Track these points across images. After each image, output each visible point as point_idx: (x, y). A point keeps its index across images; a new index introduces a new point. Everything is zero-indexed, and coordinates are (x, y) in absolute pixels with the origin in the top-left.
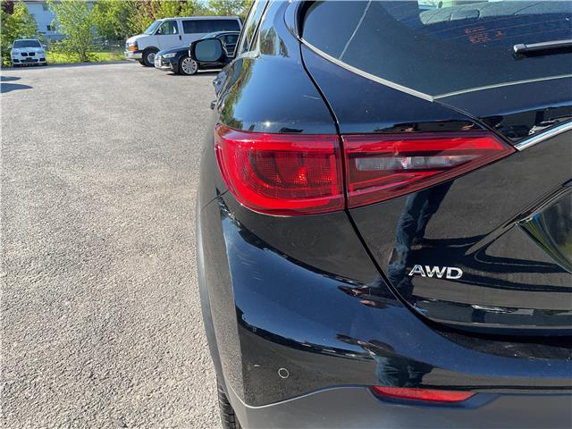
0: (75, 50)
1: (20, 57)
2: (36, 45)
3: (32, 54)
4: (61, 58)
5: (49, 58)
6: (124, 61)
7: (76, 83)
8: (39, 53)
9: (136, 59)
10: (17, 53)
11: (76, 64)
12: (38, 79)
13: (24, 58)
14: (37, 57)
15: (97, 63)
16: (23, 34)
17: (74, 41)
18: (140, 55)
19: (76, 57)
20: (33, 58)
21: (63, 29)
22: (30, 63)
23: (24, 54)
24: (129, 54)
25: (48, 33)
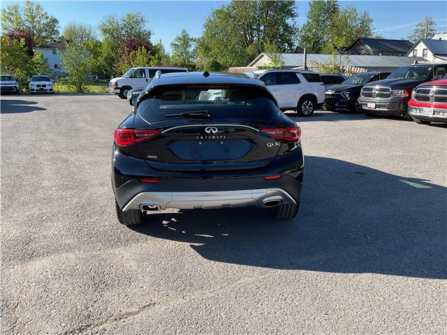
0: (74, 83)
1: (35, 88)
2: (48, 80)
3: (44, 86)
4: (64, 88)
5: (55, 89)
6: (107, 93)
7: (74, 107)
8: (49, 85)
9: (116, 94)
10: (33, 85)
11: (74, 94)
12: (48, 104)
13: (38, 88)
14: (48, 88)
15: (89, 94)
16: (38, 72)
17: (74, 78)
18: (119, 91)
19: (74, 88)
20: (44, 88)
21: (66, 69)
22: (42, 92)
23: (38, 86)
24: (112, 89)
25: (55, 70)
